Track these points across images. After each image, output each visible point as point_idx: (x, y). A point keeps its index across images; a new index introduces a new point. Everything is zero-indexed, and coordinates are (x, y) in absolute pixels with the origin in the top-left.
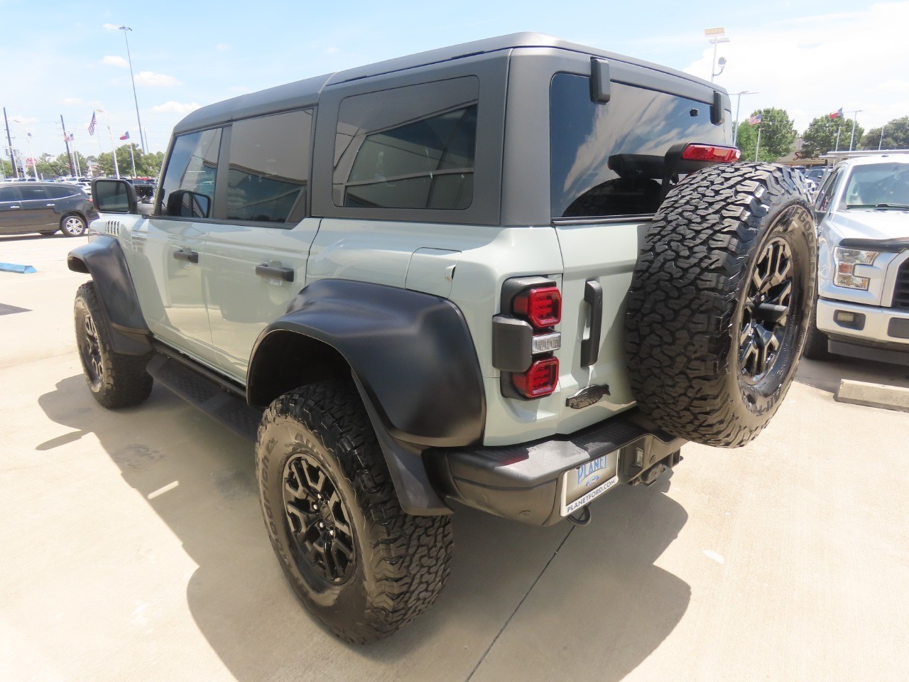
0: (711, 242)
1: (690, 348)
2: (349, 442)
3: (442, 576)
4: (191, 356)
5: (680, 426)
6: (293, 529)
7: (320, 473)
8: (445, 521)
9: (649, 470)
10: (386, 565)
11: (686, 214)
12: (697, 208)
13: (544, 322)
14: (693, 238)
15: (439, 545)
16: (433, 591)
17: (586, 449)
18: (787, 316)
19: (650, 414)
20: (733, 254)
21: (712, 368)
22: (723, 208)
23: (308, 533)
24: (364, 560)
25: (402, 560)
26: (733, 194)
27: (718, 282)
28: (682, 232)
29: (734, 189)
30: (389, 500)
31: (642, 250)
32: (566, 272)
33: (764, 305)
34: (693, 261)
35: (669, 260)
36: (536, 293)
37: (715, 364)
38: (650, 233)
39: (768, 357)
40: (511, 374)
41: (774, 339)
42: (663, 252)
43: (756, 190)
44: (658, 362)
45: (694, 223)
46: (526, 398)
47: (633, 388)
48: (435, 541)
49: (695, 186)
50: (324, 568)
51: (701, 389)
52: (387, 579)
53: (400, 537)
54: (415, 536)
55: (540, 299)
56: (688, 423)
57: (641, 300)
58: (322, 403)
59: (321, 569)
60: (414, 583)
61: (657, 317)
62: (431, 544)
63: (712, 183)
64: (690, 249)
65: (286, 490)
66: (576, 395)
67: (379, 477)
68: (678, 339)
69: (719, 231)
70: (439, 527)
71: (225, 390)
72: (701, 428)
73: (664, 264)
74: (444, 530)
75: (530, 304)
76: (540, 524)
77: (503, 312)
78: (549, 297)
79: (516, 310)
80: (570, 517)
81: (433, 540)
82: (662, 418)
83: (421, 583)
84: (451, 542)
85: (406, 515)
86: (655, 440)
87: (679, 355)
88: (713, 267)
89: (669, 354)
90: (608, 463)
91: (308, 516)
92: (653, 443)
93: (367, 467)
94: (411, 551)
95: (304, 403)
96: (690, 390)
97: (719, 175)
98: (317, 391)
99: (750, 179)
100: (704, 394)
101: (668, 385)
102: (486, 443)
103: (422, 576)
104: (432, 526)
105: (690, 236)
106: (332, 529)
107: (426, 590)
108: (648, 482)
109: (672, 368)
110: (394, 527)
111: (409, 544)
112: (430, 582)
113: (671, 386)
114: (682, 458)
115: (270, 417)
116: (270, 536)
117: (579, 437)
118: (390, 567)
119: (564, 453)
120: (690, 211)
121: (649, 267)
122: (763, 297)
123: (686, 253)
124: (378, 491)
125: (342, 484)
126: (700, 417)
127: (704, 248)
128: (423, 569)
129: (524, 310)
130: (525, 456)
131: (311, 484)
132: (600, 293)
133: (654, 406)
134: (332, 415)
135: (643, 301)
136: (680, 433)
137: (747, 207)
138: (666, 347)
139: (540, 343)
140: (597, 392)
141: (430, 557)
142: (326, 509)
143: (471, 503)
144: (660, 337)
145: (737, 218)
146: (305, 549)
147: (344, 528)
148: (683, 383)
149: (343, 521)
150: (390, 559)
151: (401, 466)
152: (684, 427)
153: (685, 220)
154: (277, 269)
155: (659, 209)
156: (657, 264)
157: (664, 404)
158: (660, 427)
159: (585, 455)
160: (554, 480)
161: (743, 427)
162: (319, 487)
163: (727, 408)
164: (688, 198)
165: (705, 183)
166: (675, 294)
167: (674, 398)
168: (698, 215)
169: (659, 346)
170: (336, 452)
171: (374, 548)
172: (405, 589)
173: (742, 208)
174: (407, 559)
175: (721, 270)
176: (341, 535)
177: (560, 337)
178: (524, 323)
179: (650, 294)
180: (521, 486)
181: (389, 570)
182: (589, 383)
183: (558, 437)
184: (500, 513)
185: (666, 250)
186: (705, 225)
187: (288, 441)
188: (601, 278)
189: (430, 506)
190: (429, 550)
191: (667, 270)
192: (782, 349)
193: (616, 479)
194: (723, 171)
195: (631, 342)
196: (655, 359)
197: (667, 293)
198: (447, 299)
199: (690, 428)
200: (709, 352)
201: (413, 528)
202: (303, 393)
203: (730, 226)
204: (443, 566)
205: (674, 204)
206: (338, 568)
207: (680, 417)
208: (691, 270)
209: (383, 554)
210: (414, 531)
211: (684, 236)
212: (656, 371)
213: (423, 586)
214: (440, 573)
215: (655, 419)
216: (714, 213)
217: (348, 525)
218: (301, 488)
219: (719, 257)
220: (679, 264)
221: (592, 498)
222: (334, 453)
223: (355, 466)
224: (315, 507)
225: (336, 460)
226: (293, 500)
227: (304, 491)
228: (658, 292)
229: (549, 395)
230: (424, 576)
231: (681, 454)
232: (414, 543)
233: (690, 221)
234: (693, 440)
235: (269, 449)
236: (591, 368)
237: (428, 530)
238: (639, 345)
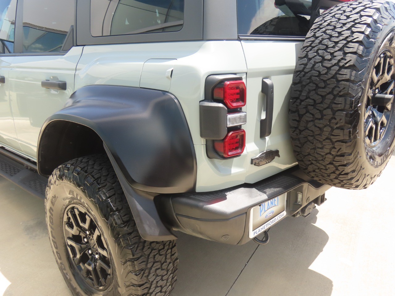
0: (345, 49)
1: (333, 121)
2: (104, 194)
3: (171, 282)
4: (7, 148)
5: (326, 175)
6: (71, 256)
7: (87, 216)
8: (172, 245)
9: (306, 207)
10: (133, 276)
11: (328, 32)
12: (335, 27)
13: (235, 104)
14: (334, 47)
15: (168, 261)
16: (165, 292)
17: (265, 193)
18: (392, 103)
19: (306, 169)
20: (361, 56)
21: (348, 134)
22: (353, 26)
23: (81, 257)
24: (117, 273)
25: (143, 272)
26: (359, 17)
27: (351, 75)
28: (326, 43)
29: (359, 14)
30: (133, 232)
31: (299, 57)
32: (248, 72)
33: (378, 95)
34: (334, 62)
35: (318, 63)
36: (228, 85)
37: (350, 132)
38: (304, 46)
39: (380, 130)
40: (213, 141)
41: (384, 119)
42: (313, 57)
43: (374, 14)
44: (311, 132)
45: (334, 37)
46: (224, 158)
47: (295, 151)
48: (166, 259)
49: (333, 14)
50: (93, 280)
51: (341, 148)
52: (133, 285)
53: (141, 256)
54: (151, 255)
55: (231, 88)
56: (332, 173)
57: (299, 91)
58: (86, 169)
59: (90, 281)
60: (152, 288)
61: (311, 102)
62: (163, 260)
63: (344, 11)
64: (332, 54)
65: (65, 229)
66: (257, 157)
67: (125, 217)
68: (325, 115)
69: (351, 41)
70: (168, 249)
71: (27, 167)
72: (341, 176)
73: (314, 65)
74: (171, 251)
75: (225, 92)
76: (236, 244)
77: (206, 99)
78: (237, 88)
79: (216, 97)
80: (255, 239)
81: (164, 258)
82: (314, 171)
83: (157, 287)
84: (177, 259)
85: (145, 241)
86: (310, 186)
87: (325, 126)
88: (347, 65)
89: (319, 126)
90: (280, 201)
91: (81, 246)
92: (308, 188)
93: (117, 210)
94: (149, 265)
95: (74, 169)
96: (333, 150)
97: (348, 7)
98: (83, 161)
99: (369, 8)
100: (342, 152)
101: (318, 148)
102: (198, 190)
103: (157, 282)
104: (164, 248)
105: (332, 45)
106: (97, 254)
107: (161, 292)
108: (305, 215)
109: (321, 136)
110: (136, 250)
111: (148, 261)
112: (163, 286)
113: (320, 148)
114: (326, 199)
115: (53, 181)
116: (57, 261)
117: (260, 185)
118: (135, 277)
119: (251, 196)
120: (330, 30)
121: (304, 68)
122: (377, 91)
123: (329, 57)
124: (125, 226)
125: (101, 222)
126: (340, 168)
127: (341, 53)
128: (158, 278)
129: (221, 97)
130: (224, 198)
131: (81, 224)
132: (272, 87)
133: (309, 163)
134: (93, 176)
135: (301, 91)
136: (326, 181)
137: (368, 25)
138: (316, 121)
139: (232, 119)
140: (271, 155)
141: (162, 270)
142: (92, 241)
143: (188, 231)
144: (313, 115)
145: (362, 33)
146: (80, 269)
147: (104, 253)
148: (328, 146)
149: (103, 248)
150: (135, 271)
151: (140, 208)
152: (329, 176)
153: (328, 36)
154: (55, 82)
155: (310, 30)
156: (309, 66)
157: (316, 161)
158: (313, 177)
159: (264, 197)
160: (244, 213)
161: (367, 175)
162: (86, 226)
163: (357, 162)
164: (329, 21)
165: (340, 12)
166: (322, 85)
167: (323, 156)
168: (336, 32)
169: (312, 121)
170: (96, 200)
171: (123, 265)
172: (146, 291)
173: (365, 26)
174: (147, 271)
175: (352, 67)
176: (103, 258)
177: (246, 116)
178: (221, 105)
179: (305, 86)
180: (222, 218)
181: (135, 279)
182: (266, 149)
183: (246, 185)
184: (208, 237)
185: (315, 56)
186: (341, 38)
187: (65, 196)
188: (273, 77)
189: (161, 234)
190: (162, 264)
191: (317, 69)
192: (389, 125)
193: (284, 213)
194: (351, 4)
195: (293, 120)
196: (310, 130)
197: (317, 85)
198: (168, 92)
199: (333, 176)
200: (346, 123)
201: (150, 250)
202: (74, 163)
203: (358, 37)
204: (172, 275)
205: (320, 26)
206: (102, 280)
207: (326, 170)
208: (332, 68)
209: (130, 268)
210: (151, 253)
211: (327, 46)
212: (311, 138)
213: (159, 289)
214: (170, 280)
215: (310, 172)
216: (347, 30)
217: (106, 250)
218: (75, 227)
219: (351, 59)
220: (324, 64)
221: (269, 226)
222: (95, 202)
223: (109, 209)
224: (86, 240)
225: (96, 206)
226: (71, 236)
227: (77, 229)
228: (311, 84)
229: (239, 156)
230: (159, 282)
231: (326, 197)
232: (151, 260)
233: (331, 36)
234: (335, 185)
235: (53, 203)
236: (267, 138)
237: (161, 251)
238: (299, 121)
